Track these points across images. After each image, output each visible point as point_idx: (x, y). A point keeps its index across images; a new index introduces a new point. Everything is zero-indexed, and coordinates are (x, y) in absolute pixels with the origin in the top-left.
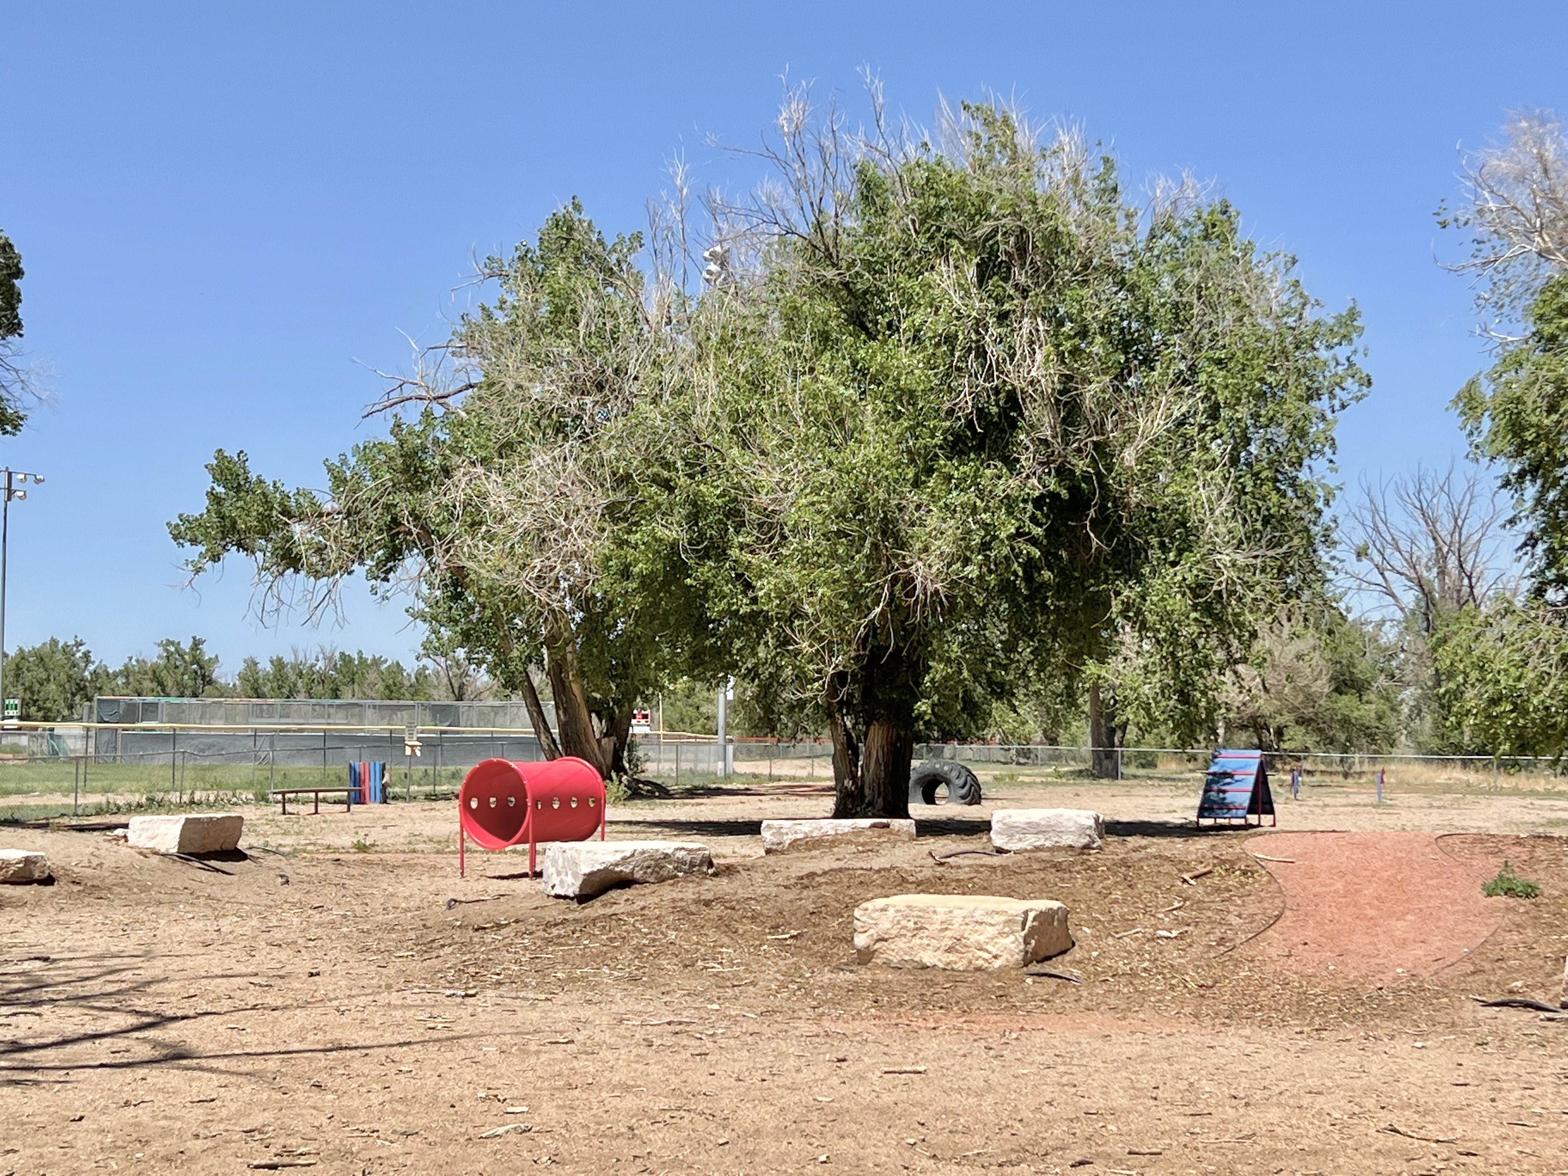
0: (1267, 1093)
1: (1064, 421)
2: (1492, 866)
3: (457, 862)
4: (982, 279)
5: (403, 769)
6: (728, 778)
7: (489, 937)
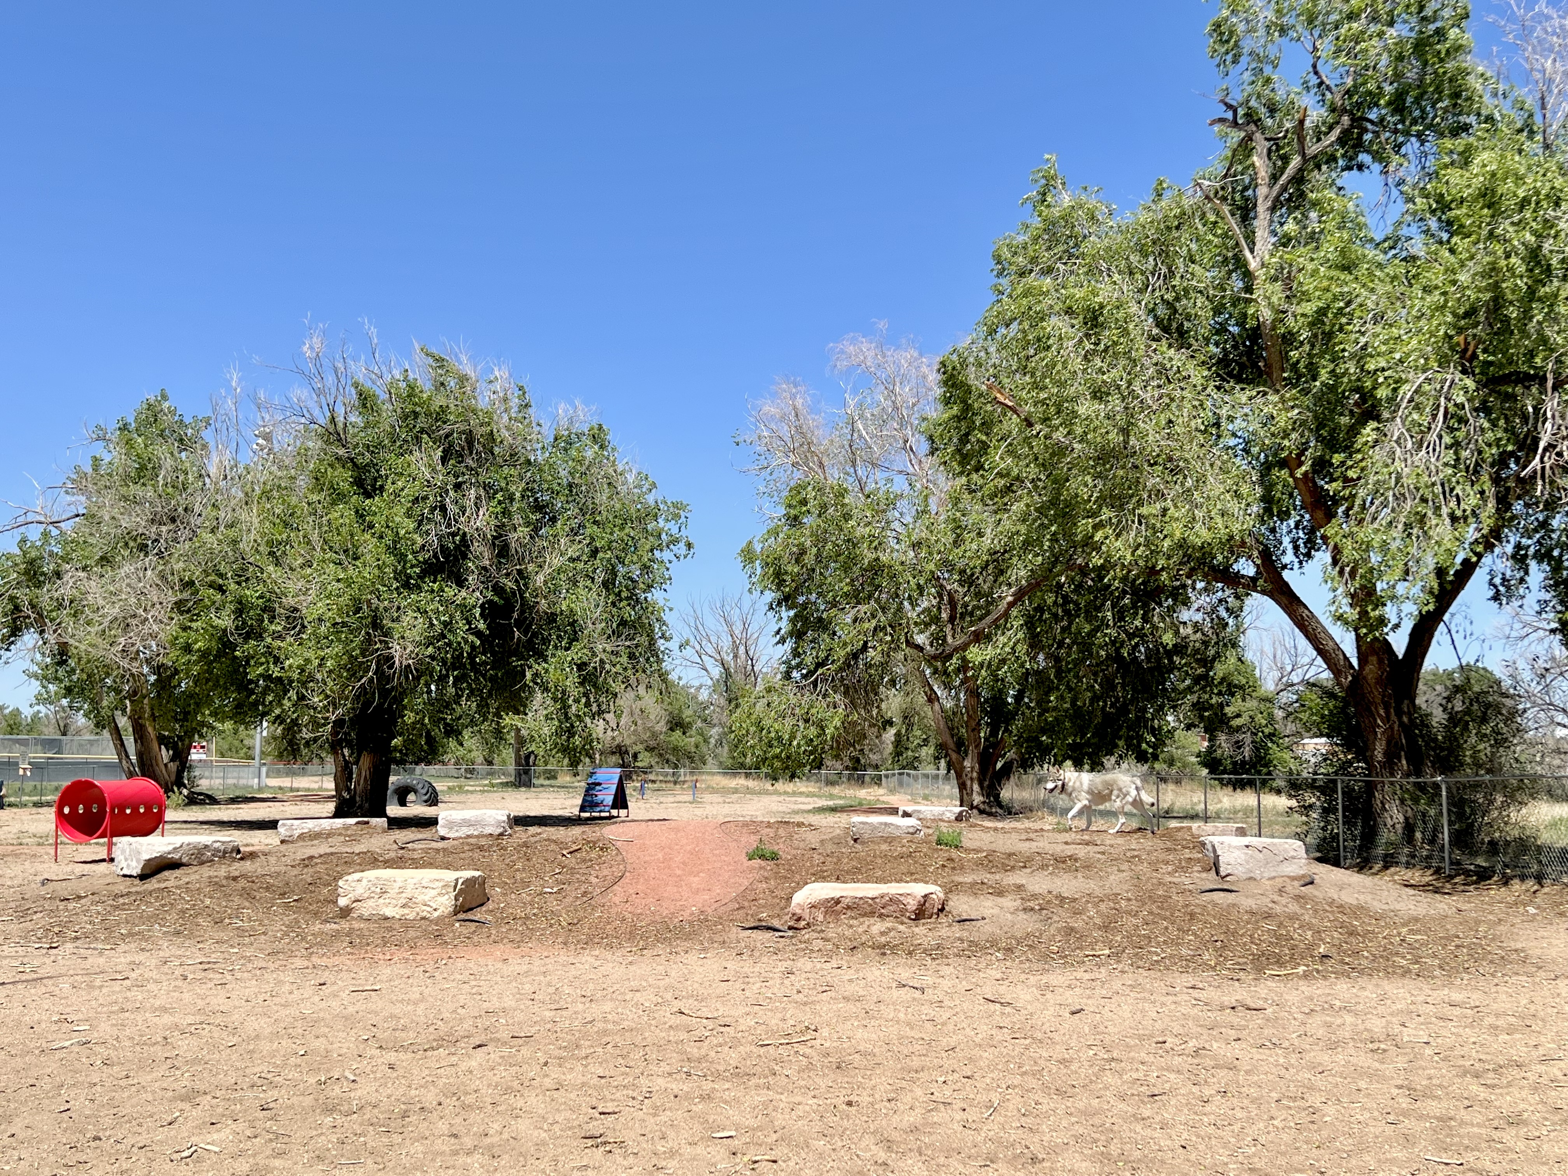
0: (605, 992)
1: (498, 555)
2: (753, 841)
3: (52, 852)
4: (444, 460)
5: (18, 784)
6: (260, 789)
7: (71, 906)
